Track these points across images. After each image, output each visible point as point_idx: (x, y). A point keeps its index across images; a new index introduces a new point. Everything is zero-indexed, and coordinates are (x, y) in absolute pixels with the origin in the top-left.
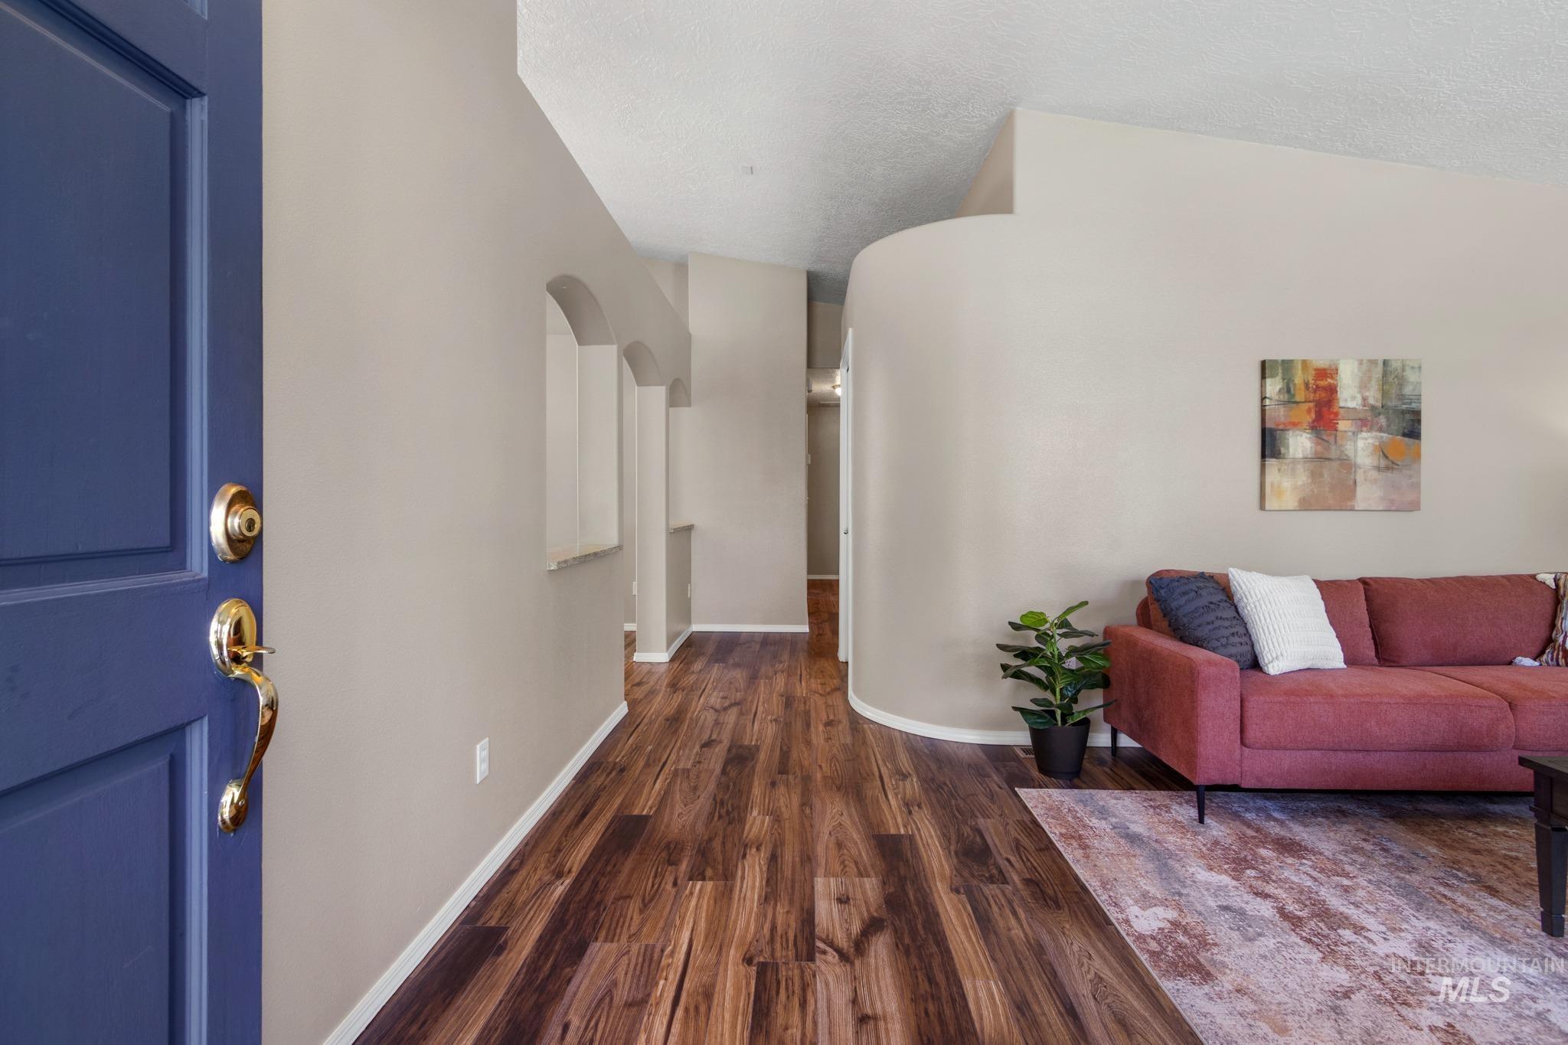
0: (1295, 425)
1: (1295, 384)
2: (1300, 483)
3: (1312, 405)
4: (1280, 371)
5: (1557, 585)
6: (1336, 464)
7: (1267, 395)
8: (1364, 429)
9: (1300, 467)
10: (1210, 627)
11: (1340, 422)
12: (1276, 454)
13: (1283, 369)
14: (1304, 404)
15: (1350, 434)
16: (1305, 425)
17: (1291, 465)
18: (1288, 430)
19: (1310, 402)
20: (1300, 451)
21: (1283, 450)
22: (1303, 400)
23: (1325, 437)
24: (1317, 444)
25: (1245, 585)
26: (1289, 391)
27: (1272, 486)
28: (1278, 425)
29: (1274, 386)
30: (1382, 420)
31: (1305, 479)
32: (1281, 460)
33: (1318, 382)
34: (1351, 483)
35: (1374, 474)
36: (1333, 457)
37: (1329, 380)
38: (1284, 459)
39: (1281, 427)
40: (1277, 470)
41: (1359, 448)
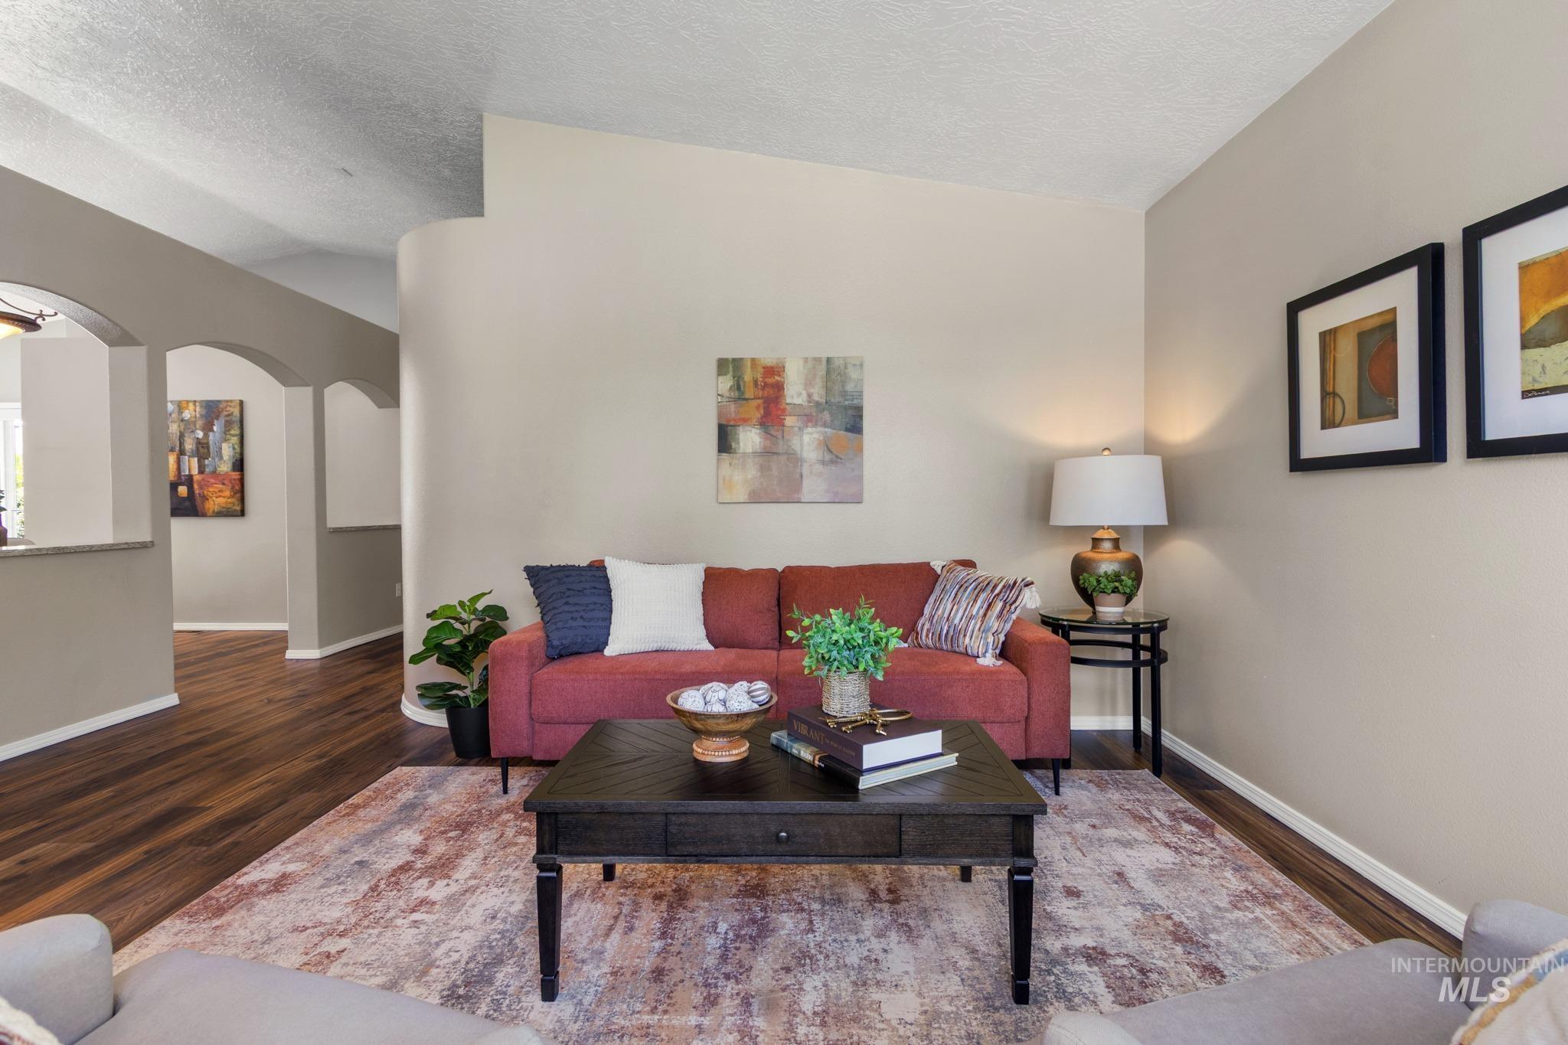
0: (745, 421)
1: (745, 382)
2: (750, 476)
3: (760, 401)
4: (731, 368)
5: (942, 571)
6: (783, 458)
7: (720, 393)
8: (810, 424)
9: (750, 462)
11: (787, 418)
12: (729, 450)
13: (733, 367)
14: (753, 401)
15: (796, 429)
16: (754, 421)
17: (741, 460)
18: (738, 426)
19: (759, 398)
20: (749, 446)
21: (736, 445)
22: (752, 397)
23: (773, 433)
24: (766, 439)
26: (739, 388)
27: (724, 480)
28: (729, 421)
29: (727, 384)
30: (826, 416)
31: (754, 472)
32: (731, 455)
33: (766, 380)
34: (798, 476)
35: (819, 468)
36: (781, 451)
37: (777, 378)
38: (735, 453)
39: (732, 423)
40: (730, 464)
41: (805, 443)
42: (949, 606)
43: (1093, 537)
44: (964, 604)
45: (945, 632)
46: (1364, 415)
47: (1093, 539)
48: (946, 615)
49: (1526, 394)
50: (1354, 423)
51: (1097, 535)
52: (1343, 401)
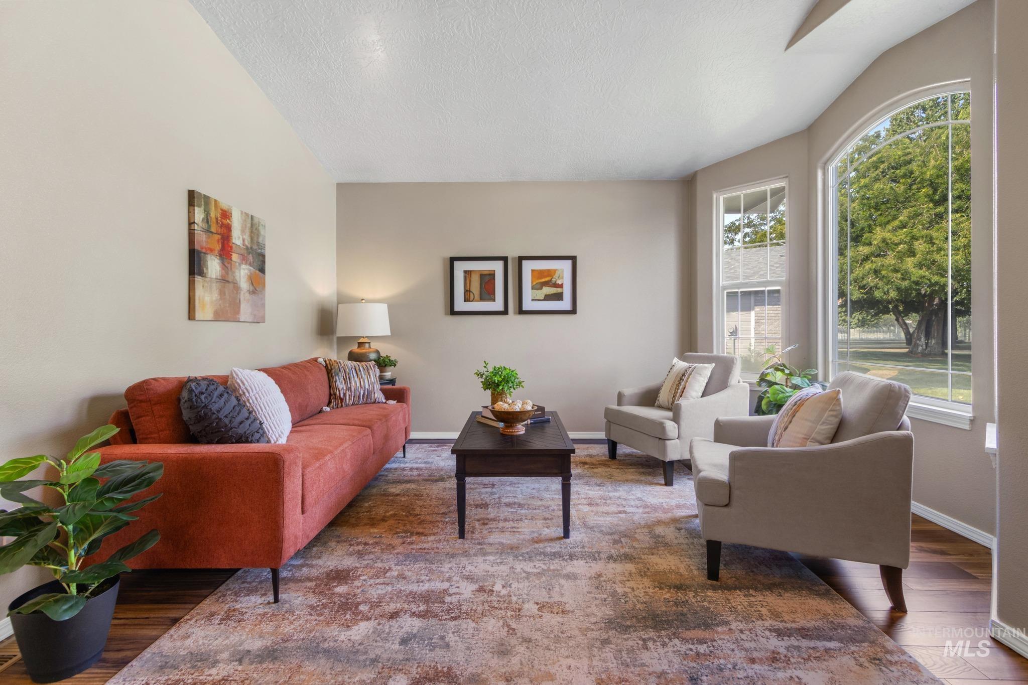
0: (212, 250)
1: (211, 217)
2: (214, 299)
3: (219, 237)
4: (203, 203)
5: (326, 364)
6: (231, 285)
7: (196, 221)
8: (244, 262)
9: (214, 285)
10: (249, 422)
11: (233, 254)
12: (202, 274)
13: (204, 202)
14: (215, 235)
15: (237, 264)
16: (216, 252)
17: (209, 284)
18: (207, 254)
19: (219, 234)
20: (214, 273)
21: (205, 271)
22: (215, 232)
23: (226, 265)
24: (223, 269)
25: (247, 381)
26: (208, 222)
27: (199, 299)
28: (202, 248)
29: (199, 215)
30: (250, 258)
31: (217, 295)
32: (204, 278)
33: (223, 220)
34: (238, 301)
35: (247, 295)
36: (230, 280)
37: (228, 220)
38: (206, 277)
39: (204, 251)
40: (203, 286)
41: (242, 276)
42: (357, 380)
43: (359, 341)
44: (365, 377)
45: (362, 394)
46: (482, 299)
47: (359, 343)
48: (358, 385)
49: (532, 300)
50: (477, 301)
51: (361, 340)
52: (473, 294)
